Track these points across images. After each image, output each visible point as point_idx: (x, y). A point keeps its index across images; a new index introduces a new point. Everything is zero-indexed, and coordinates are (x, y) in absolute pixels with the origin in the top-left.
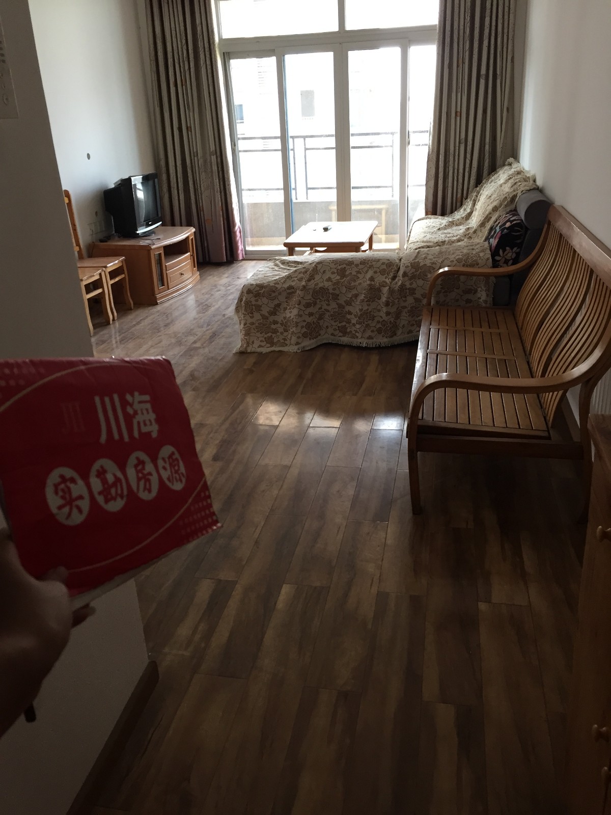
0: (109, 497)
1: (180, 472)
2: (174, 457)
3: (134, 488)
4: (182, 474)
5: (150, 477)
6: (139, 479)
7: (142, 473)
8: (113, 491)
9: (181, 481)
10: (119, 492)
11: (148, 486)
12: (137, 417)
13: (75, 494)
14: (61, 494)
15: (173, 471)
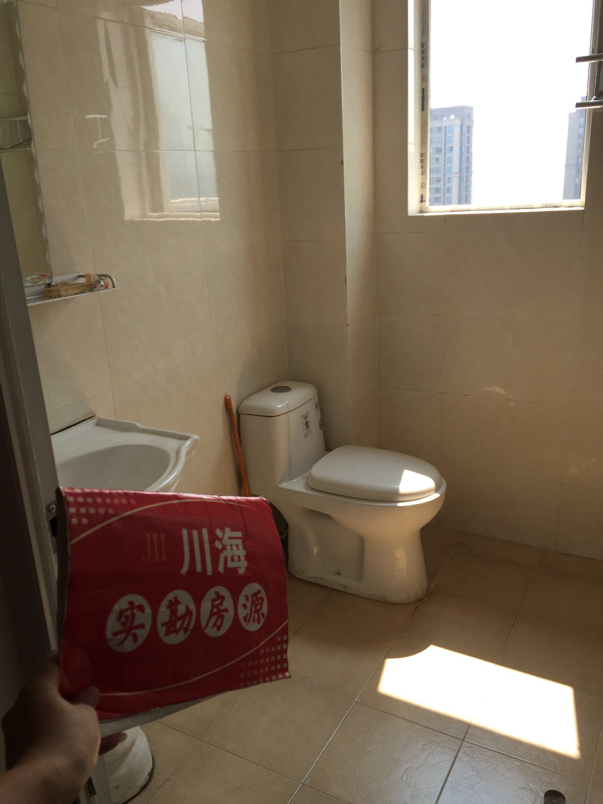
0: (173, 629)
1: (260, 612)
2: (259, 596)
3: (203, 624)
4: (263, 614)
5: (225, 614)
6: (212, 614)
7: (218, 609)
8: (179, 624)
9: (259, 621)
10: (185, 625)
11: (218, 623)
12: (224, 551)
13: (137, 622)
14: (123, 620)
15: (254, 610)
